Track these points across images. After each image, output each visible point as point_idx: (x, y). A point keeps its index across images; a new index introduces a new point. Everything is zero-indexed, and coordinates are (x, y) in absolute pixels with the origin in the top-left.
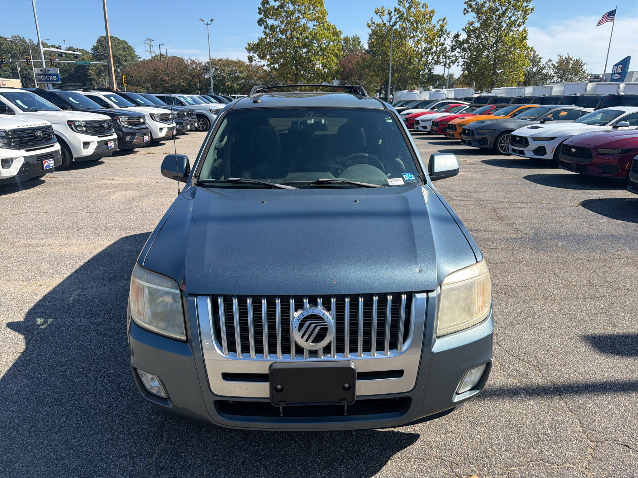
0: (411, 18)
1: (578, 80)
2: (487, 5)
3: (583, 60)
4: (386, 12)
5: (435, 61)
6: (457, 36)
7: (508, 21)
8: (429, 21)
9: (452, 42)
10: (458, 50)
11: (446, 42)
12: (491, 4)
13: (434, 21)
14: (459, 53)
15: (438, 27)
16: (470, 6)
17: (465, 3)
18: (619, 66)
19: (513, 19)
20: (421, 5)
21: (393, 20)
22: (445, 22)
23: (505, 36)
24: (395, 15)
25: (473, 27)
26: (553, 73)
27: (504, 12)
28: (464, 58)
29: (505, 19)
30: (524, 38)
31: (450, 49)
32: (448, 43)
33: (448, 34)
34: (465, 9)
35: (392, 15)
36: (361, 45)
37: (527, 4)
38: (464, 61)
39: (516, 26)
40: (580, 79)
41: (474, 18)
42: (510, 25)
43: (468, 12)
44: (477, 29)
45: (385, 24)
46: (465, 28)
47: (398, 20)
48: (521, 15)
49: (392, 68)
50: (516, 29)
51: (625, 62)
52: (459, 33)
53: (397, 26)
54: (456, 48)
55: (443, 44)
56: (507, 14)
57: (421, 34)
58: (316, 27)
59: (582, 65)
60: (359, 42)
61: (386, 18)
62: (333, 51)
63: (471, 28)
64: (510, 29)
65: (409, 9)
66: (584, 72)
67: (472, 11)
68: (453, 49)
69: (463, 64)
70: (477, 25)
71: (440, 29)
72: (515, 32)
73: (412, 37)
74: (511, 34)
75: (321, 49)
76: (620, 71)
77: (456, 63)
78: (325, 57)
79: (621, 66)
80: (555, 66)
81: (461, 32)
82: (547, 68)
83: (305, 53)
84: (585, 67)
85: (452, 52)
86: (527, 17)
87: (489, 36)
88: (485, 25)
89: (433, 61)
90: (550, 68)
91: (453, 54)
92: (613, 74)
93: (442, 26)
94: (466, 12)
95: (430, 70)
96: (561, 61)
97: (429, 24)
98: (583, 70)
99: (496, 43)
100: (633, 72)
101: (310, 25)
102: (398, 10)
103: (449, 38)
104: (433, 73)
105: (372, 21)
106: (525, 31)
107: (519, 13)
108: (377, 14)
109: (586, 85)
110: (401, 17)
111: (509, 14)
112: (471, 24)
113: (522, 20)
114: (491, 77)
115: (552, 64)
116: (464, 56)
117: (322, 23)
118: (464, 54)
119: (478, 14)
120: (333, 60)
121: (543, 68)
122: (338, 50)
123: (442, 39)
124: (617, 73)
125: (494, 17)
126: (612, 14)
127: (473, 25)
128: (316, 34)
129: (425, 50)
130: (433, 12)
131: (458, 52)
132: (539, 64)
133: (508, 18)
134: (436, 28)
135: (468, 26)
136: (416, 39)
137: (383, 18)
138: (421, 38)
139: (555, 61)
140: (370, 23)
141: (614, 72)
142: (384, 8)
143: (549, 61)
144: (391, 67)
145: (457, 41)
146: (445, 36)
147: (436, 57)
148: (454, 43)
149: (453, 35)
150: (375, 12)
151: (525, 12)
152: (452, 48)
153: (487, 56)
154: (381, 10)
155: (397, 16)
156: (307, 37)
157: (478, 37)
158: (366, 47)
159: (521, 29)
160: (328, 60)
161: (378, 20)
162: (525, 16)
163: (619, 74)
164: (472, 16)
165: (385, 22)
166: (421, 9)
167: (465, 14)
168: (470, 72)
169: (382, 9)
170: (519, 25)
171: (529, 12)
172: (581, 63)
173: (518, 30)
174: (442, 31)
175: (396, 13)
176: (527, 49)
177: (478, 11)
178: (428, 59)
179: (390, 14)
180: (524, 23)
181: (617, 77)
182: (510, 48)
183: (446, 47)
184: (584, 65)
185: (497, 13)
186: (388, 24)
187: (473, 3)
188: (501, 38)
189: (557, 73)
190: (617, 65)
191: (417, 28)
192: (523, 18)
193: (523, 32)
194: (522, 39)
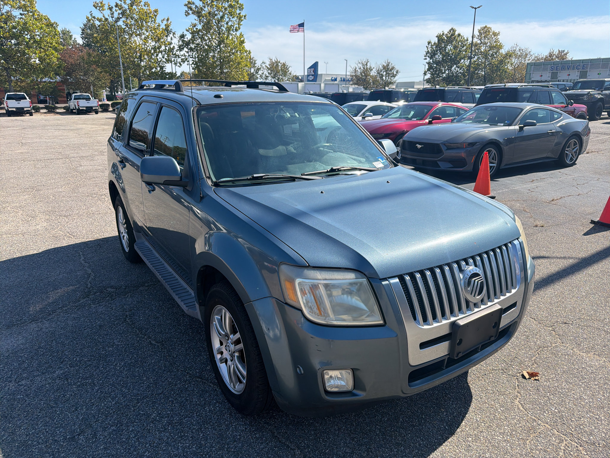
0: (134, 15)
1: (287, 80)
2: (206, 9)
3: (288, 64)
4: (106, 7)
5: (166, 59)
6: (182, 36)
7: (226, 26)
8: (153, 19)
9: (179, 42)
10: (186, 49)
11: (173, 42)
12: (209, 9)
13: (158, 20)
14: (188, 52)
15: (163, 26)
16: (191, 9)
17: (185, 6)
18: (311, 69)
19: (230, 24)
20: (142, 3)
21: (116, 15)
22: (169, 22)
23: (227, 39)
24: (116, 11)
25: (197, 29)
26: (267, 74)
27: (222, 17)
28: (193, 58)
29: (223, 23)
30: (243, 42)
31: (178, 49)
32: (176, 42)
33: (174, 34)
34: (186, 12)
35: (114, 10)
36: (73, 39)
37: (240, 12)
38: (193, 60)
39: (234, 31)
40: (288, 79)
41: (195, 20)
42: (229, 29)
43: (189, 14)
44: (200, 30)
45: (106, 19)
46: (188, 29)
47: (121, 16)
48: (236, 21)
49: (123, 64)
50: (234, 33)
51: (315, 66)
52: (185, 34)
53: (120, 23)
54: (184, 48)
55: (171, 43)
56: (224, 19)
57: (147, 31)
58: (23, 17)
59: (288, 67)
60: (71, 36)
61: (107, 13)
62: (51, 44)
63: (195, 29)
64: (229, 33)
65: (132, 6)
66: (291, 74)
67: (193, 13)
68: (181, 48)
69: (193, 63)
70: (199, 27)
71: (165, 28)
72: (234, 36)
73: (138, 35)
74: (231, 37)
75: (35, 42)
76: (313, 74)
77: (186, 63)
78: (42, 50)
79: (313, 69)
80: (268, 68)
81: (186, 32)
82: (262, 69)
83: (14, 44)
84: (290, 69)
85: (180, 51)
86: (241, 23)
87: (212, 38)
88: (207, 27)
89: (164, 60)
90: (264, 69)
91: (182, 53)
92: (308, 76)
93: (167, 26)
94: (187, 14)
95: (162, 68)
96: (272, 64)
97: (154, 23)
98: (290, 72)
99: (219, 45)
100: (322, 74)
101: (16, 13)
102: (120, 6)
103: (175, 37)
104: (165, 71)
105: (91, 15)
106: (241, 35)
107: (234, 19)
108: (96, 8)
109: (298, 84)
110: (123, 13)
111: (226, 19)
112: (195, 26)
113: (237, 26)
114: (220, 76)
115: (265, 66)
116: (192, 56)
117: (31, 12)
118: (191, 53)
119: (199, 17)
120: (53, 54)
121: (259, 69)
122: (56, 43)
123: (169, 39)
124: (311, 75)
125: (214, 21)
126: (302, 25)
127: (196, 27)
128: (25, 24)
129: (155, 48)
130: (156, 11)
131: (186, 51)
132: (256, 65)
133: (225, 23)
134: (161, 27)
135: (191, 27)
136: (143, 36)
137: (104, 12)
138: (148, 36)
139: (268, 63)
140: (90, 18)
141: (308, 74)
142: (104, 3)
143: (263, 62)
144: (121, 64)
145: (183, 41)
146: (171, 35)
147: (166, 56)
148: (181, 43)
149: (179, 35)
150: (94, 6)
151: (240, 18)
152: (179, 47)
153: (214, 57)
154: (100, 5)
155: (120, 12)
156: (14, 27)
157: (202, 38)
158: (80, 41)
159: (238, 34)
160: (46, 54)
161: (98, 14)
162: (240, 22)
163: (312, 75)
164: (193, 19)
165: (107, 17)
166: (144, 8)
167: (186, 15)
168: (199, 71)
169: (101, 3)
170: (236, 30)
171: (243, 19)
172: (287, 66)
173: (236, 34)
174: (167, 31)
175: (117, 9)
176: (246, 51)
177: (198, 13)
178: (158, 58)
179: (111, 9)
180: (239, 28)
181: (311, 78)
182: (232, 49)
183: (174, 46)
184: (289, 67)
185: (216, 17)
186: (110, 19)
187: (193, 7)
188: (223, 41)
189: (270, 74)
190: (310, 68)
191: (142, 26)
192: (239, 24)
193: (240, 36)
194: (241, 42)
